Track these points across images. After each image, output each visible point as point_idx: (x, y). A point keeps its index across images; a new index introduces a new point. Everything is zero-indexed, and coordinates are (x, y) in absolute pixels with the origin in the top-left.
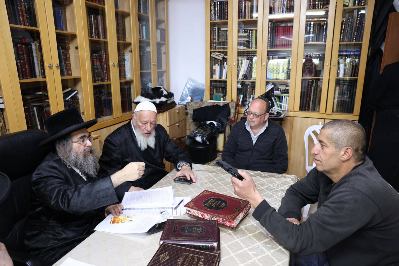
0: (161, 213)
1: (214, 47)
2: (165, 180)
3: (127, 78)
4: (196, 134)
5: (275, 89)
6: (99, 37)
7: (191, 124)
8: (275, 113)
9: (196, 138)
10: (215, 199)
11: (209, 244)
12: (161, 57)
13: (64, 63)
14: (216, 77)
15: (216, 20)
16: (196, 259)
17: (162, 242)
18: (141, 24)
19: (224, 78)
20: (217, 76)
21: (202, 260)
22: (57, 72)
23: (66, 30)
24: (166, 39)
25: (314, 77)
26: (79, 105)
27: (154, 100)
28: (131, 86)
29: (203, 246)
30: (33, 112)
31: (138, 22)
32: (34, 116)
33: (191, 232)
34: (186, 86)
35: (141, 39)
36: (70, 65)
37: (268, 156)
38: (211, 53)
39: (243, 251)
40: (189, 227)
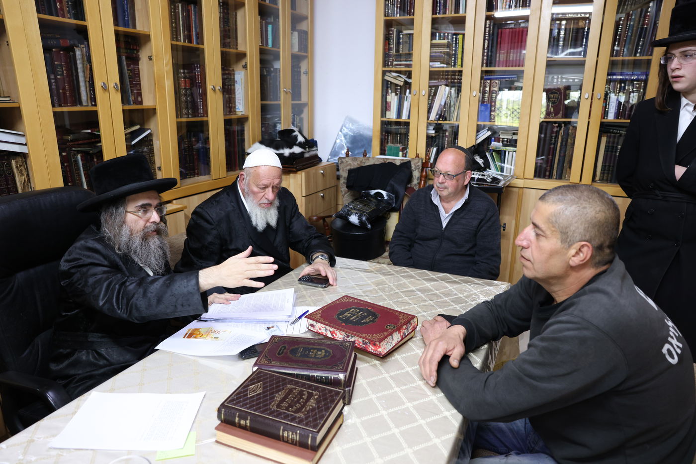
0: (268, 328)
1: (390, 63)
2: (285, 281)
3: (237, 113)
4: (351, 211)
5: (493, 139)
6: (190, 41)
7: (345, 194)
8: (489, 180)
9: (350, 217)
10: (358, 309)
11: (332, 376)
12: (300, 80)
13: (128, 83)
14: (392, 115)
15: (394, 16)
16: (306, 395)
17: (256, 368)
18: (264, 22)
19: (404, 117)
20: (393, 113)
21: (316, 397)
22: (117, 97)
23: (134, 26)
24: (309, 49)
25: (562, 118)
26: (154, 153)
27: (281, 151)
28: (244, 127)
29: (321, 377)
30: (76, 161)
31: (259, 17)
32: (79, 169)
33: (307, 356)
34: (341, 131)
35: (264, 47)
36: (140, 87)
37: (468, 250)
38: (384, 73)
39: (391, 391)
40: (305, 349)
